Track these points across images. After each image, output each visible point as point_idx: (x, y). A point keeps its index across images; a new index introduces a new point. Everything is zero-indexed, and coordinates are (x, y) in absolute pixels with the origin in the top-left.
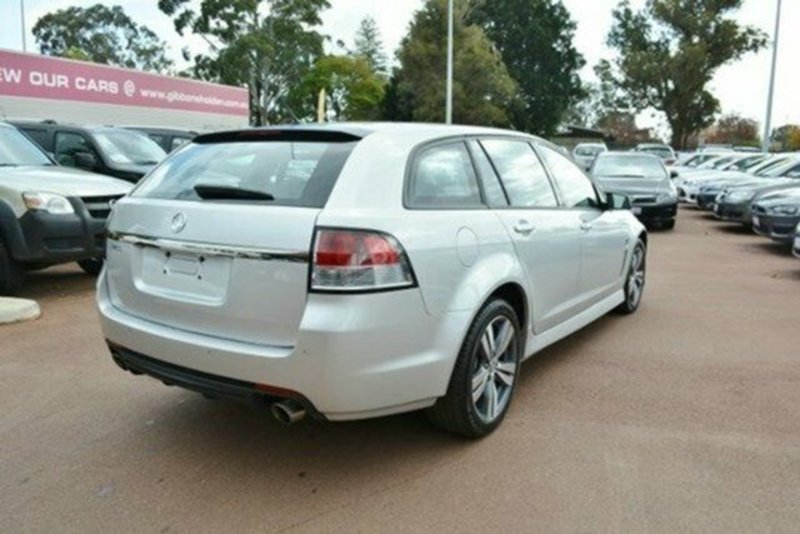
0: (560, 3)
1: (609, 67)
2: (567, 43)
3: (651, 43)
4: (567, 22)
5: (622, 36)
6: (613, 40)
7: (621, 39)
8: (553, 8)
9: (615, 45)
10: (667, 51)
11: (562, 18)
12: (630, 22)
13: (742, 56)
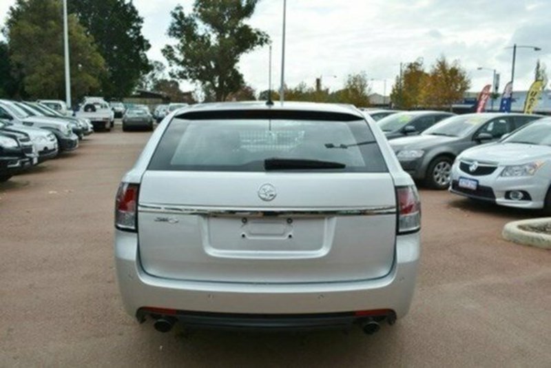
0: (131, 3)
1: (173, 50)
2: (137, 31)
3: (199, 36)
4: (137, 17)
5: (179, 30)
6: (172, 33)
7: (178, 32)
8: (125, 6)
9: (174, 36)
10: (209, 42)
11: (133, 14)
12: (183, 21)
13: (254, 48)
